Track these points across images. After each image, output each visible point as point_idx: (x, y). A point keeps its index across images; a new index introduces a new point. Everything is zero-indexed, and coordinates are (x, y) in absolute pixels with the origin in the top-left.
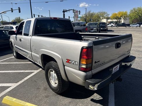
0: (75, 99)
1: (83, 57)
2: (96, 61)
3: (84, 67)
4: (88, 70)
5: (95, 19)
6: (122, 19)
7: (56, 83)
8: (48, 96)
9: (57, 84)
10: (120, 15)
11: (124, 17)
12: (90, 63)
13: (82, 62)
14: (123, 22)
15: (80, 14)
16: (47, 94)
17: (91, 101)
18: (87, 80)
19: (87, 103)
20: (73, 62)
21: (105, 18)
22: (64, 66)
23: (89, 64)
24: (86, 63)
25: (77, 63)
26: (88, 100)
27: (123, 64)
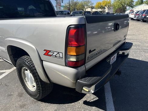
0: (62, 105)
1: (71, 44)
2: (90, 50)
3: (73, 59)
4: (79, 65)
5: (79, 8)
6: (106, 8)
7: (34, 86)
8: (24, 105)
9: (35, 88)
10: (105, 4)
11: (108, 6)
12: (83, 54)
13: (69, 52)
14: (107, 12)
15: (62, 2)
16: (23, 102)
17: (84, 105)
18: (79, 79)
19: (78, 108)
20: (55, 53)
21: (89, 7)
22: (42, 61)
23: (81, 54)
24: (76, 54)
25: (61, 54)
26: (79, 103)
27: (121, 52)
